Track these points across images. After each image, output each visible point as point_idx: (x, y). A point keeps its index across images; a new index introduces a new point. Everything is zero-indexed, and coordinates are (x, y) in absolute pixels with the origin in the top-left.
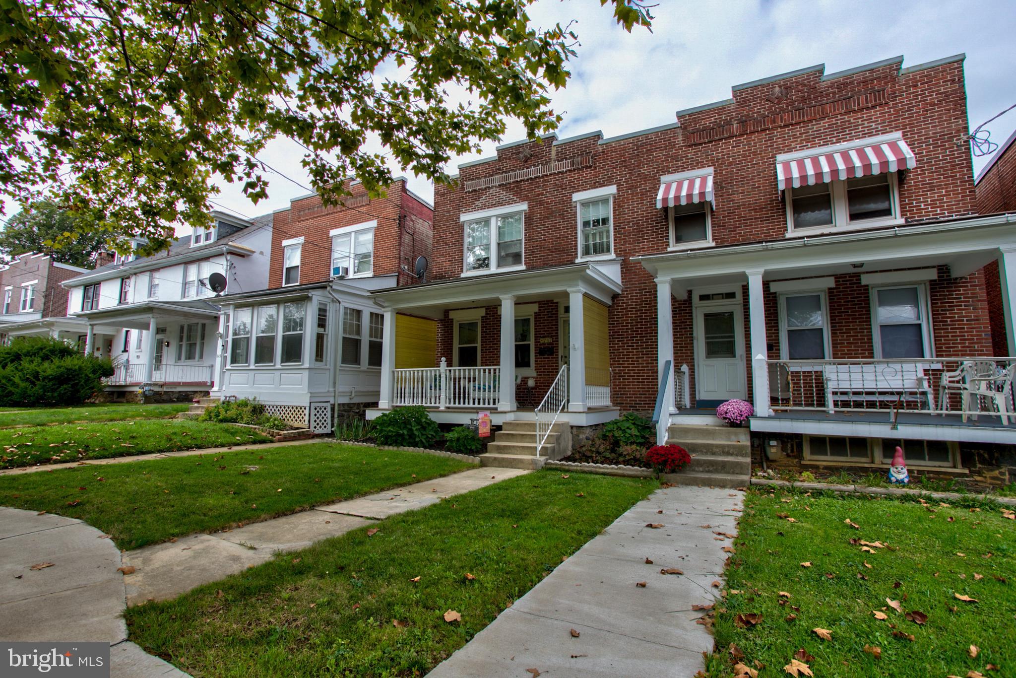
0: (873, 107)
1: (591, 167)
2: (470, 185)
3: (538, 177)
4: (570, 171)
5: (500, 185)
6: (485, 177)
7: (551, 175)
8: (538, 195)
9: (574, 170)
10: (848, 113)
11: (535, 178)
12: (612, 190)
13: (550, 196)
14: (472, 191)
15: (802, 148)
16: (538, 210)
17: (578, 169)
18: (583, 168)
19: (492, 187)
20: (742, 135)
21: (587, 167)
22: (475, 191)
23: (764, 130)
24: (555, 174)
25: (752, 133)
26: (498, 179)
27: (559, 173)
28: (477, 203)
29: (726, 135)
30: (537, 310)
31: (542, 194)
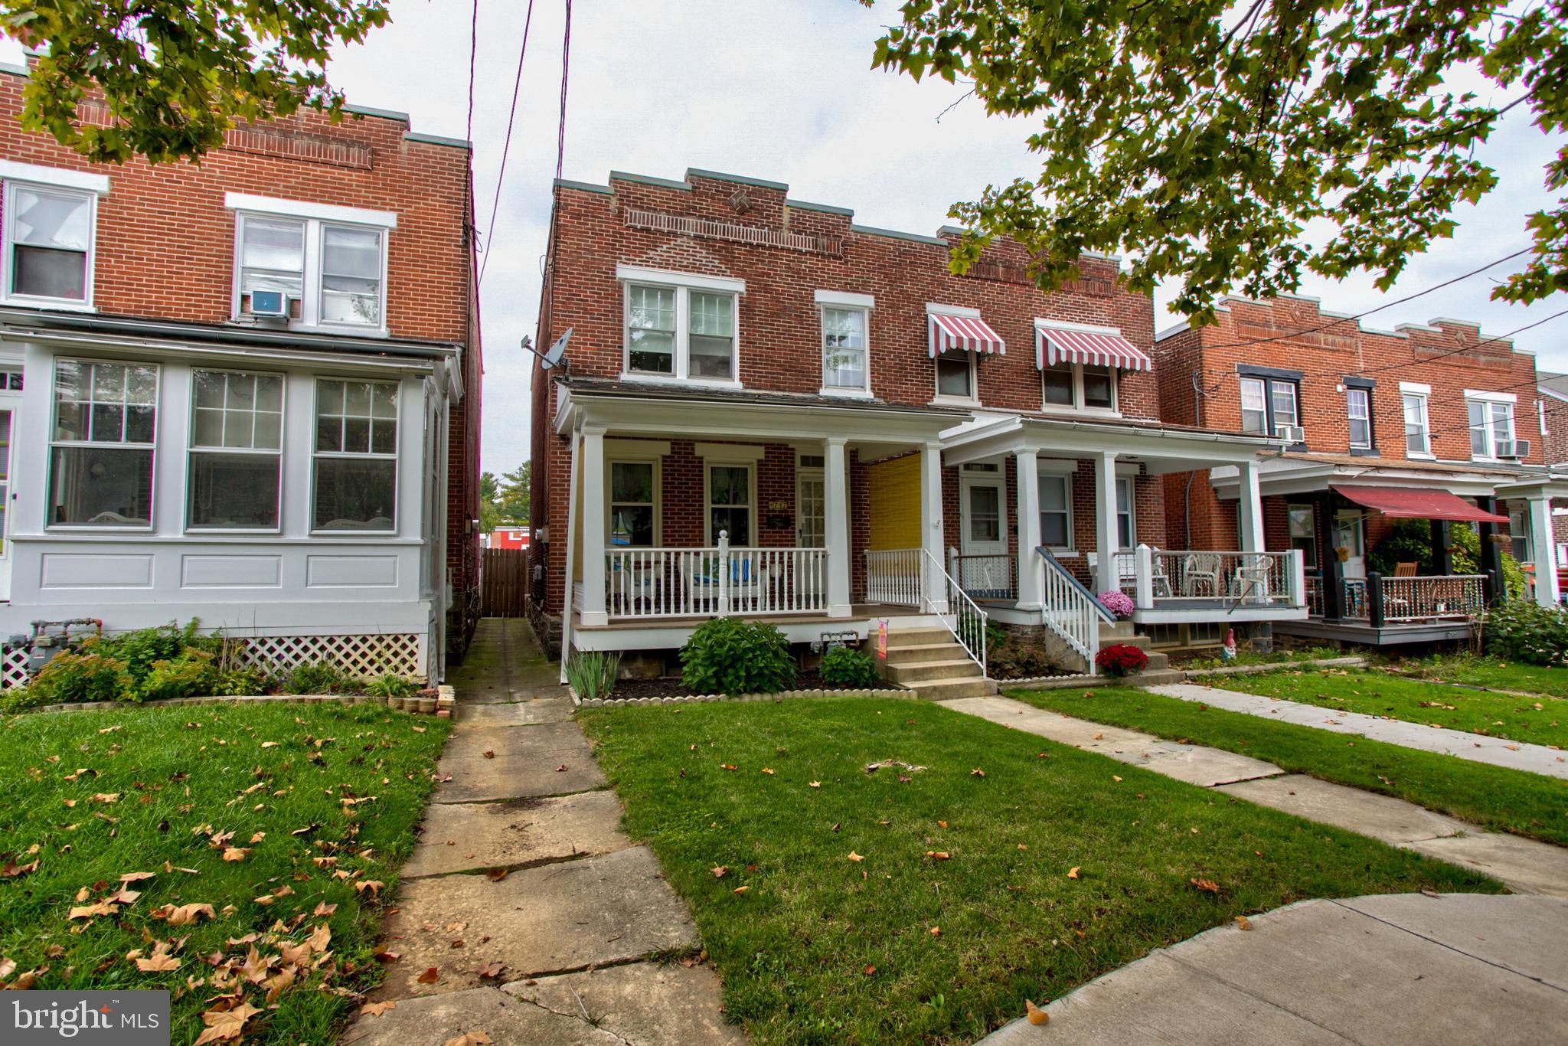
0: (1103, 297)
1: (840, 258)
2: (636, 217)
3: (763, 246)
4: (812, 254)
5: (696, 237)
6: (668, 212)
7: (783, 249)
8: (763, 274)
9: (818, 255)
10: (1086, 295)
11: (758, 245)
12: (868, 301)
13: (781, 283)
14: (642, 230)
15: (1055, 318)
16: (762, 299)
17: (823, 255)
18: (830, 255)
19: (682, 235)
20: (1005, 282)
21: (835, 257)
22: (648, 230)
23: (1025, 285)
24: (788, 250)
25: (1015, 283)
26: (692, 225)
27: (795, 251)
28: (651, 253)
29: (992, 276)
30: (762, 457)
31: (768, 275)
